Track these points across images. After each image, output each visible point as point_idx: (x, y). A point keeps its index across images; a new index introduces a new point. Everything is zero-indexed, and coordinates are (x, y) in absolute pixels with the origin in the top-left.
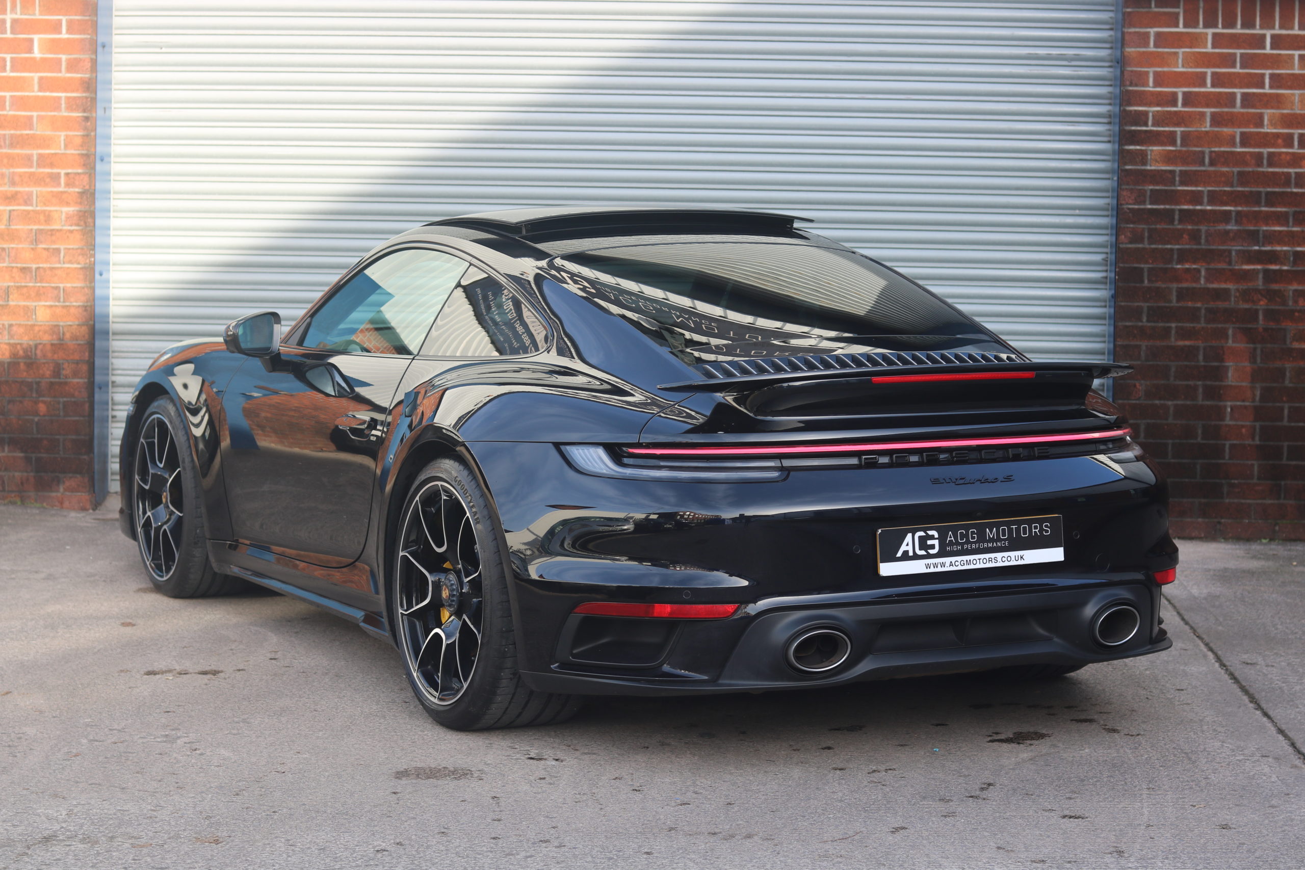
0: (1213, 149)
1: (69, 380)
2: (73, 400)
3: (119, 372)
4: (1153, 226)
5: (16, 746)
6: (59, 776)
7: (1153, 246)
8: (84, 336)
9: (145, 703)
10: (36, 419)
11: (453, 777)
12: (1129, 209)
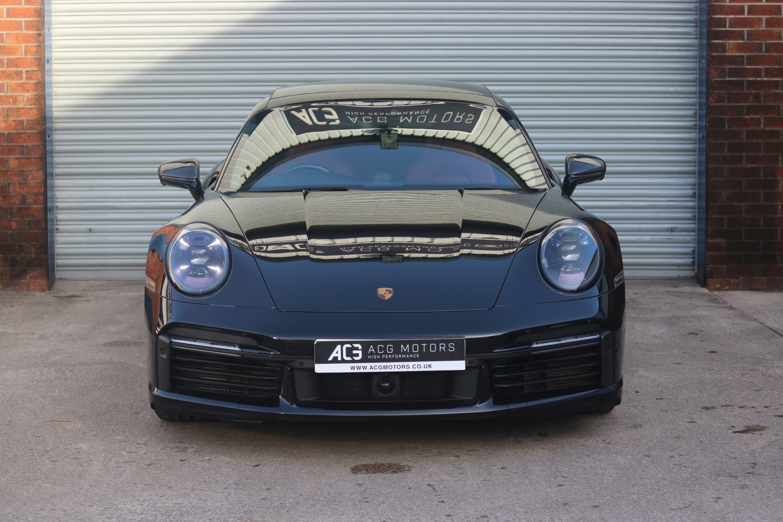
0: (767, 42)
1: (31, 206)
2: (34, 219)
3: (60, 200)
4: (731, 92)
5: (79, 458)
6: (121, 480)
7: (731, 104)
8: (40, 177)
9: (151, 424)
10: (10, 232)
11: (391, 471)
12: (715, 81)
